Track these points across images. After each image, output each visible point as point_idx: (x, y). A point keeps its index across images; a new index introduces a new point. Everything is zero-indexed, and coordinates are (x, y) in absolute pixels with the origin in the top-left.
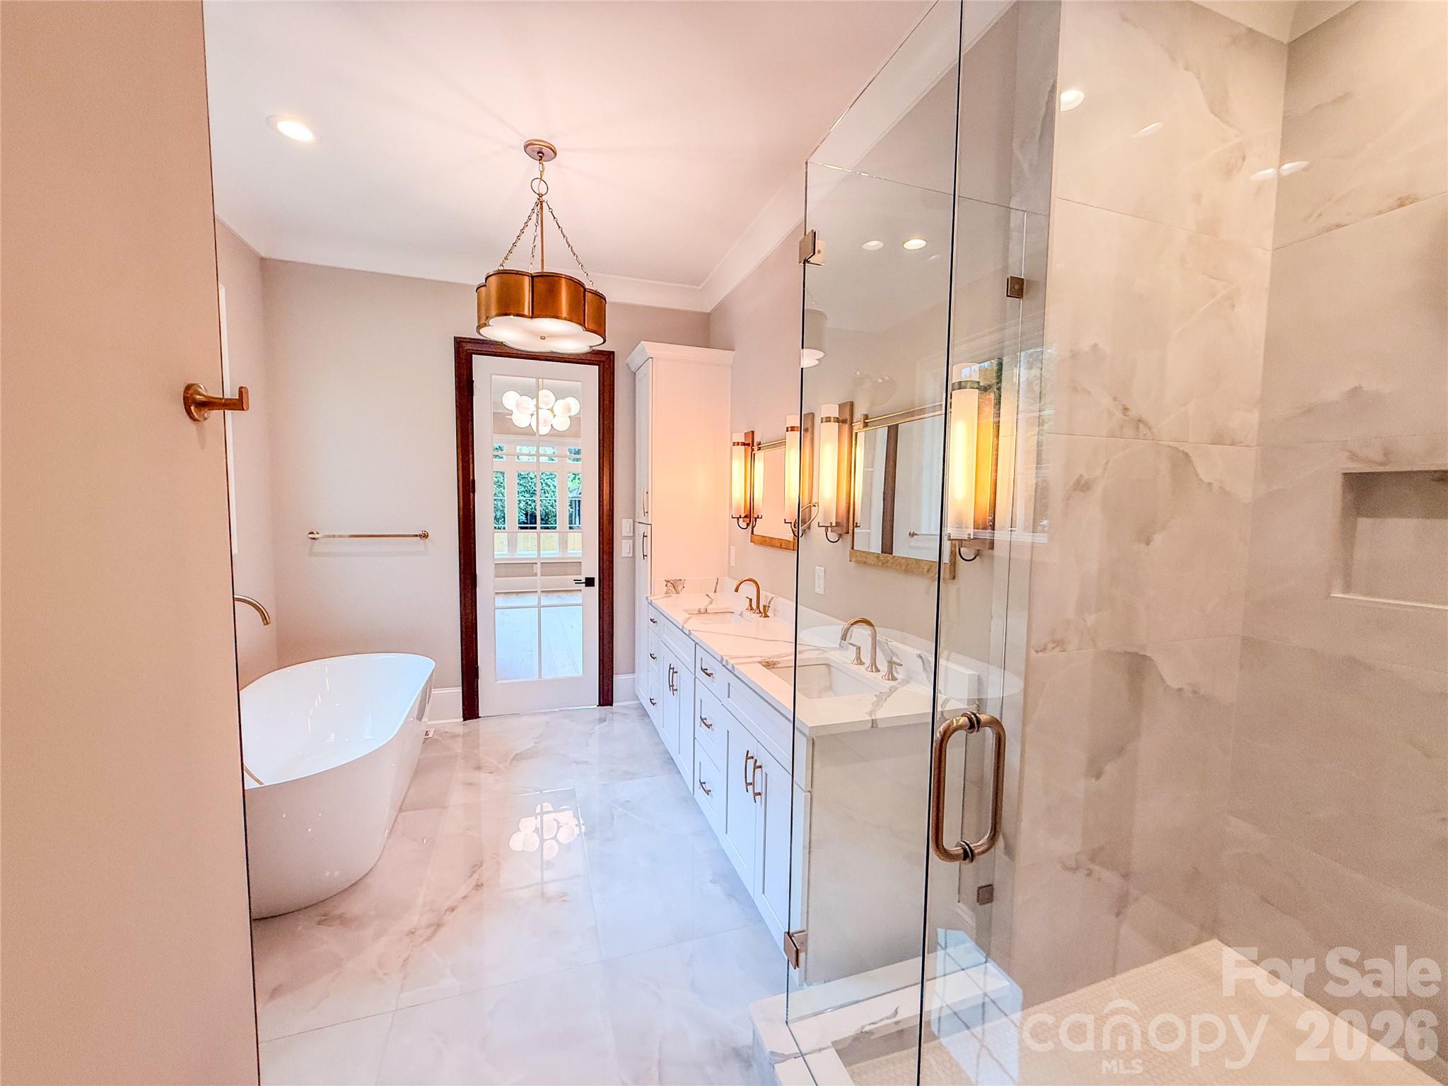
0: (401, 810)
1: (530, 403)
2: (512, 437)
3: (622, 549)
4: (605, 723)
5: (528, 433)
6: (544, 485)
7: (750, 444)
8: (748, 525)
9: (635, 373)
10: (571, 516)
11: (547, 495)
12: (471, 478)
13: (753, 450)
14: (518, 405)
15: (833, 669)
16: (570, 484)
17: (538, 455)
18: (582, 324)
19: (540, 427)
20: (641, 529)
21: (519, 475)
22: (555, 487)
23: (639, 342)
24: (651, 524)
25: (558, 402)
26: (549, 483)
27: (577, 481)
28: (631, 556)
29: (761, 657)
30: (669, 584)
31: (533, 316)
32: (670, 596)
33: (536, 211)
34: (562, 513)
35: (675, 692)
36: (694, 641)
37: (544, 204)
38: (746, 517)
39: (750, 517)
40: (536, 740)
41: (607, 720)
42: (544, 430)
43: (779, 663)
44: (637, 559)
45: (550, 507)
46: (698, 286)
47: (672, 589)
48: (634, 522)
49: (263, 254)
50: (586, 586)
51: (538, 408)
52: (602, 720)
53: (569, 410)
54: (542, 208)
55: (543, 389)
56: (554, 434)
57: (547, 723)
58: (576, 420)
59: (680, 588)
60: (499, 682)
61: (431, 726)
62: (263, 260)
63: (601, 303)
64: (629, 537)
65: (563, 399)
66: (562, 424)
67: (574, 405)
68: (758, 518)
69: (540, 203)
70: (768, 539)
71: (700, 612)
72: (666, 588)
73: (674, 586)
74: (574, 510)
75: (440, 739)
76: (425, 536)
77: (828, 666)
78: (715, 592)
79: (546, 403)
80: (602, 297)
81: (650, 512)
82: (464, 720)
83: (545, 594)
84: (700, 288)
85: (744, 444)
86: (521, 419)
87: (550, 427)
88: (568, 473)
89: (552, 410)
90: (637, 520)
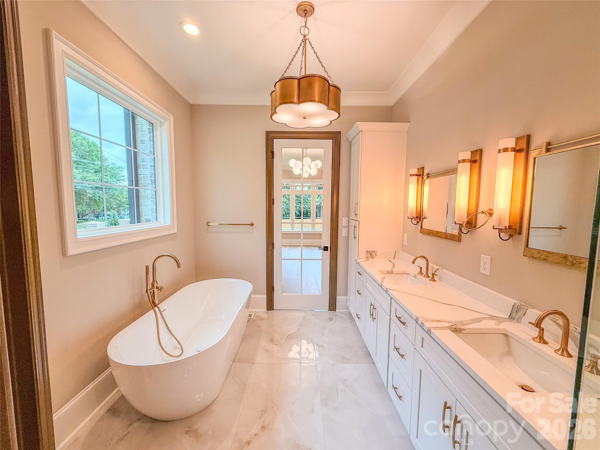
0: (234, 361)
1: (299, 163)
2: (293, 180)
3: (342, 233)
4: (332, 322)
5: (299, 177)
6: (306, 200)
7: (421, 174)
8: (418, 222)
9: (351, 142)
10: (316, 213)
11: (307, 204)
12: (272, 198)
13: (423, 178)
14: (295, 165)
15: (511, 340)
16: (316, 199)
17: (303, 186)
18: (327, 104)
19: (304, 174)
20: (353, 223)
21: (296, 196)
22: (311, 201)
23: (356, 123)
24: (359, 221)
25: (312, 162)
26: (308, 199)
27: (319, 198)
28: (347, 236)
29: (449, 322)
30: (368, 253)
31: (299, 102)
32: (369, 260)
33: (302, 44)
34: (313, 211)
35: (374, 320)
36: (391, 296)
37: (307, 41)
38: (417, 217)
39: (419, 217)
40: (298, 328)
41: (333, 320)
42: (306, 175)
43: (465, 330)
44: (350, 238)
45: (308, 209)
46: (387, 91)
47: (370, 256)
48: (349, 219)
49: (191, 102)
50: (324, 250)
51: (303, 165)
52: (331, 319)
53: (317, 166)
54: (305, 43)
55: (306, 157)
56: (311, 177)
57: (304, 317)
58: (320, 171)
59: (374, 256)
60: (283, 294)
61: (254, 312)
62: (191, 105)
63: (338, 93)
64: (345, 227)
65: (315, 161)
66: (314, 172)
67: (319, 163)
68: (425, 218)
69: (304, 40)
70: (434, 232)
71: (388, 272)
72: (366, 255)
73: (371, 254)
74: (318, 210)
75: (256, 320)
76: (252, 225)
77: (506, 335)
78: (394, 258)
79: (307, 163)
80: (338, 89)
81: (358, 215)
82: (267, 310)
83: (304, 247)
84: (388, 92)
85: (417, 175)
86: (297, 171)
87: (308, 174)
88: (316, 195)
89: (310, 167)
90: (350, 218)
